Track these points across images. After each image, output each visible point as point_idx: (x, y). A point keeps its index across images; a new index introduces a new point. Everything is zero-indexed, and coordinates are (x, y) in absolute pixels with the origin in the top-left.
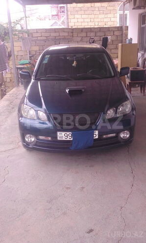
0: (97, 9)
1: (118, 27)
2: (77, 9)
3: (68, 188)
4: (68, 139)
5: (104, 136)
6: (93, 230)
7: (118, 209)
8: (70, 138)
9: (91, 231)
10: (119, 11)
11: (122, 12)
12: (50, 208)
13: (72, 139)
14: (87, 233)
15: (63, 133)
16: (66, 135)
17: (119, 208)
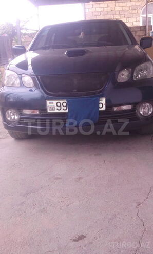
0: (117, 13)
1: (141, 27)
2: (95, 13)
3: (57, 179)
4: (62, 111)
5: (115, 109)
6: (85, 237)
7: (132, 206)
8: (64, 110)
9: (82, 237)
10: (142, 14)
11: (145, 15)
12: (23, 203)
13: (67, 111)
14: (75, 240)
15: (55, 102)
16: (59, 105)
17: (135, 205)
